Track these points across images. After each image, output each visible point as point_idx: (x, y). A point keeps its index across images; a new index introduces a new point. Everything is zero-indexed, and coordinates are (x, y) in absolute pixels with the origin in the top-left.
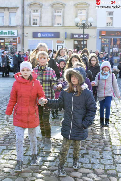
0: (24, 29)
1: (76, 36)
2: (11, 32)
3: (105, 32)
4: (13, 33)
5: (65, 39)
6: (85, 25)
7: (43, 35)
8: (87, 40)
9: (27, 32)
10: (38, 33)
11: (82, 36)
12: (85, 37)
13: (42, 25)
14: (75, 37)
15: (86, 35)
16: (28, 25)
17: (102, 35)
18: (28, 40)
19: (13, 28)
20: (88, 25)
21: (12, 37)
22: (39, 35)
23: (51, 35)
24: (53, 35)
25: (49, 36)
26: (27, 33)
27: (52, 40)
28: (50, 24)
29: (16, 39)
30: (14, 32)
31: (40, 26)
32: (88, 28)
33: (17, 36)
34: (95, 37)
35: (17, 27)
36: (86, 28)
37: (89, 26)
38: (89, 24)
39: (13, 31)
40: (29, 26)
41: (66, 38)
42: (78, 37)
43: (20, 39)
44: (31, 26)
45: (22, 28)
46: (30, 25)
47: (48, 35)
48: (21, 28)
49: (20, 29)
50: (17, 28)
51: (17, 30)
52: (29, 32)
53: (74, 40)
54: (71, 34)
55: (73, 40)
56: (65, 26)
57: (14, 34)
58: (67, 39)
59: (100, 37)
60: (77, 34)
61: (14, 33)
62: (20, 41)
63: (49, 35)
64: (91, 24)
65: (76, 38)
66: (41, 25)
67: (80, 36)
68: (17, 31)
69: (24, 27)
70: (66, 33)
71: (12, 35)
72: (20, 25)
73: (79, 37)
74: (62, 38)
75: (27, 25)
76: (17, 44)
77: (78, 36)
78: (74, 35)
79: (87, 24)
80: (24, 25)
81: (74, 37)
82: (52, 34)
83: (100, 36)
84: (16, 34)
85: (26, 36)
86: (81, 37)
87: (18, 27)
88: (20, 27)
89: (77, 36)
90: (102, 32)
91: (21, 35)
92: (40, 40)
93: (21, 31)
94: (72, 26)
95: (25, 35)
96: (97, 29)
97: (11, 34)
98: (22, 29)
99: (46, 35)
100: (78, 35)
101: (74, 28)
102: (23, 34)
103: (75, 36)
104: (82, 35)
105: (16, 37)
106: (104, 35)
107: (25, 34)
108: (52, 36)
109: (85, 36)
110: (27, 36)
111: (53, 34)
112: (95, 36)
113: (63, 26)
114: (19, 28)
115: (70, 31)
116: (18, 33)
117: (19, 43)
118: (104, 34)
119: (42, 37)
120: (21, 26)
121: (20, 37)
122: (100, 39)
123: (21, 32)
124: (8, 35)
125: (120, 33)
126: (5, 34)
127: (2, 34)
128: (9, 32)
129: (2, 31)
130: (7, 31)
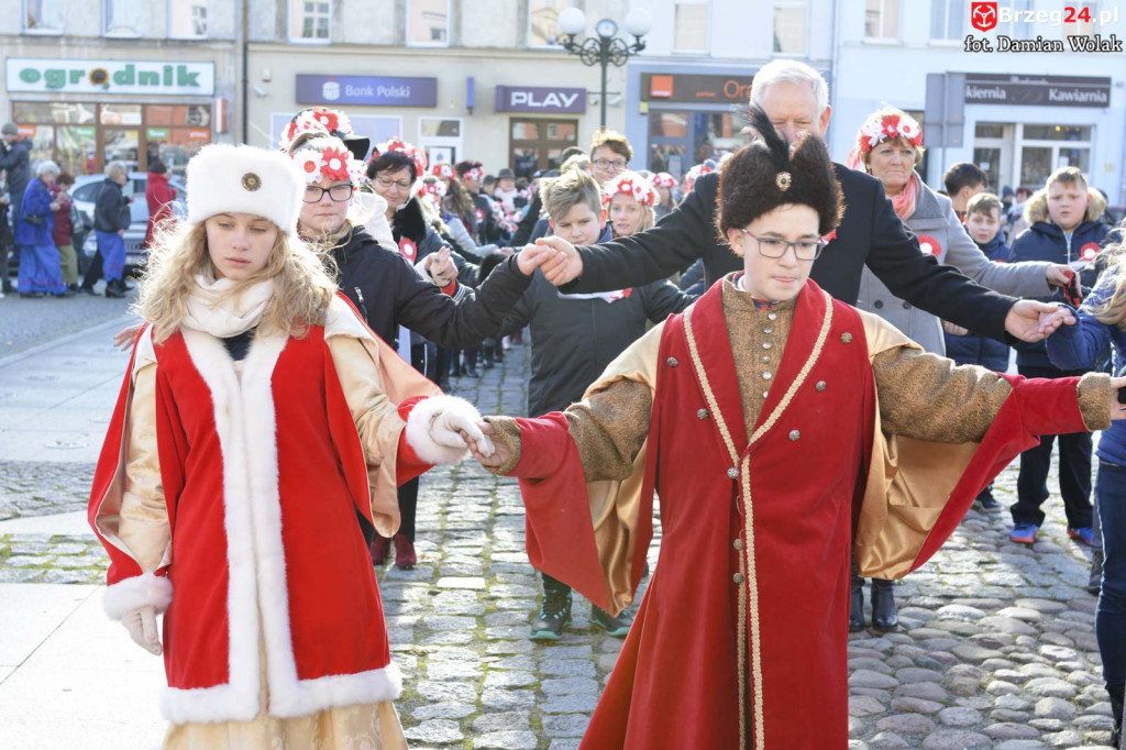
0: (252, 59)
1: (521, 98)
2: (182, 70)
3: (671, 79)
4: (188, 79)
5: (466, 111)
6: (612, 46)
7: (350, 91)
8: (575, 122)
9: (267, 74)
10: (326, 81)
11: (552, 99)
12: (568, 103)
13: (348, 40)
14: (517, 104)
15: (575, 96)
16: (271, 36)
17: (656, 93)
18: (272, 115)
19: (188, 53)
20: (627, 48)
21: (188, 101)
22: (331, 91)
23: (393, 92)
24: (403, 93)
25: (382, 94)
26: (267, 81)
27: (398, 120)
28: (385, 34)
29: (208, 108)
30: (196, 75)
31: (333, 45)
32: (623, 63)
33: (211, 92)
34: (617, 106)
35: (215, 46)
36: (614, 59)
37: (631, 51)
38: (631, 41)
39: (191, 68)
40: (277, 40)
41: (470, 109)
42: (531, 104)
43: (229, 111)
44: (287, 44)
45: (240, 50)
46: (281, 37)
47: (379, 93)
48: (235, 50)
49: (227, 56)
50: (210, 49)
51: (214, 62)
52: (275, 72)
53: (513, 121)
54: (497, 87)
55: (504, 120)
56: (462, 47)
57: (195, 84)
58: (474, 112)
59: (644, 107)
60: (527, 90)
61: (198, 80)
62: (228, 122)
63: (381, 90)
64: (641, 40)
65: (524, 108)
66: (340, 40)
67: (542, 100)
68: (210, 67)
69: (251, 47)
70: (471, 81)
71: (188, 90)
72: (228, 37)
73: (538, 104)
74: (452, 106)
75: (266, 38)
76: (210, 135)
77: (535, 100)
78: (514, 94)
79: (621, 40)
80: (253, 36)
81: (514, 102)
82: (397, 87)
83: (643, 100)
84: (205, 85)
85: (259, 96)
86: (547, 102)
87: (219, 46)
88: (227, 46)
89: (528, 99)
90: (655, 79)
91: (235, 88)
93: (232, 69)
94: (500, 44)
95: (256, 92)
97: (181, 83)
98: (240, 59)
99: (369, 92)
100: (531, 95)
101: (511, 55)
102: (245, 81)
103: (519, 98)
104: (552, 95)
105: (209, 101)
106: (666, 94)
107: (256, 85)
108: (398, 95)
109: (569, 97)
110: (265, 96)
111: (405, 88)
112: (621, 101)
113: (453, 47)
114: (224, 51)
115: (491, 76)
116: (215, 79)
117: (224, 131)
118: (664, 89)
119: (342, 102)
120: (233, 42)
121: (230, 98)
122: (643, 114)
123: (232, 75)
124: (161, 89)
125: (742, 88)
126: (149, 81)
127: (130, 82)
128: (168, 70)
129: (130, 68)
130: (158, 68)
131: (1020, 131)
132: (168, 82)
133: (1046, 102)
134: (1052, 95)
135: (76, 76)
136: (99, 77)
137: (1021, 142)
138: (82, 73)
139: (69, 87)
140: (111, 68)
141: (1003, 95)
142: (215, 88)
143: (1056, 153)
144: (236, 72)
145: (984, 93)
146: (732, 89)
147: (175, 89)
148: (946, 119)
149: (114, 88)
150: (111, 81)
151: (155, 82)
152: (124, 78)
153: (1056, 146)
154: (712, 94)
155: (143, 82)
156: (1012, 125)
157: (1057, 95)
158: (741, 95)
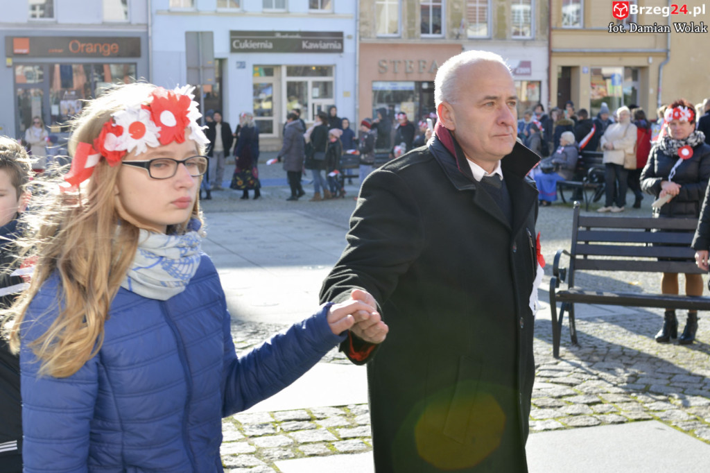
3: (27, 41)
17: (16, 52)
59: (9, 62)
83: (8, 57)
90: (15, 42)
106: (25, 51)
118: (23, 48)
122: (8, 68)
125: (83, 45)
131: (284, 70)
133: (300, 50)
134: (304, 45)
137: (285, 79)
141: (271, 46)
143: (310, 85)
145: (257, 45)
146: (75, 46)
148: (201, 65)
153: (310, 80)
154: (60, 51)
156: (279, 66)
157: (307, 45)
158: (82, 51)
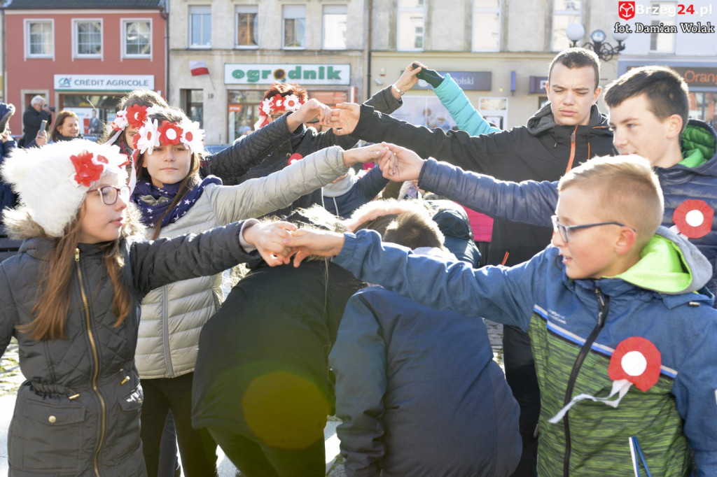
0: (374, 61)
2: (330, 69)
4: (334, 75)
5: (510, 93)
6: (602, 48)
9: (383, 71)
13: (435, 49)
16: (386, 47)
19: (334, 59)
20: (612, 49)
21: (334, 88)
23: (463, 82)
24: (470, 81)
26: (382, 75)
28: (458, 44)
29: (346, 91)
30: (339, 72)
31: (425, 52)
32: (610, 59)
33: (348, 83)
35: (350, 54)
36: (604, 57)
37: (615, 51)
38: (615, 44)
39: (336, 68)
40: (390, 49)
41: (513, 92)
43: (359, 94)
44: (395, 51)
45: (366, 56)
46: (392, 48)
48: (363, 56)
49: (358, 60)
50: (348, 56)
51: (350, 64)
52: (388, 69)
53: (541, 99)
54: (531, 77)
55: (535, 98)
56: (509, 52)
57: (339, 78)
58: (515, 93)
61: (340, 75)
64: (622, 44)
66: (429, 49)
68: (348, 67)
69: (373, 54)
70: (513, 74)
71: (334, 81)
72: (359, 48)
74: (501, 90)
75: (383, 48)
78: (542, 82)
79: (609, 44)
80: (374, 47)
82: (466, 78)
84: (345, 78)
85: (378, 85)
87: (353, 54)
88: (359, 54)
91: (363, 80)
92: (427, 97)
93: (361, 68)
94: (533, 49)
95: (375, 82)
96: (620, 63)
97: (330, 77)
98: (366, 62)
101: (540, 56)
102: (369, 76)
105: (346, 88)
107: (376, 78)
108: (466, 83)
110: (381, 85)
111: (471, 78)
113: (502, 52)
114: (356, 57)
115: (527, 69)
116: (351, 74)
120: (362, 51)
121: (359, 86)
123: (361, 72)
124: (317, 81)
126: (310, 76)
127: (298, 77)
128: (322, 69)
129: (299, 69)
130: (315, 68)
132: (322, 77)
135: (266, 74)
136: (279, 74)
138: (269, 72)
139: (261, 81)
140: (287, 69)
142: (351, 81)
144: (363, 70)
146: (690, 75)
147: (326, 81)
149: (288, 80)
150: (286, 77)
151: (314, 77)
152: (295, 75)
155: (306, 77)
158: (697, 79)
